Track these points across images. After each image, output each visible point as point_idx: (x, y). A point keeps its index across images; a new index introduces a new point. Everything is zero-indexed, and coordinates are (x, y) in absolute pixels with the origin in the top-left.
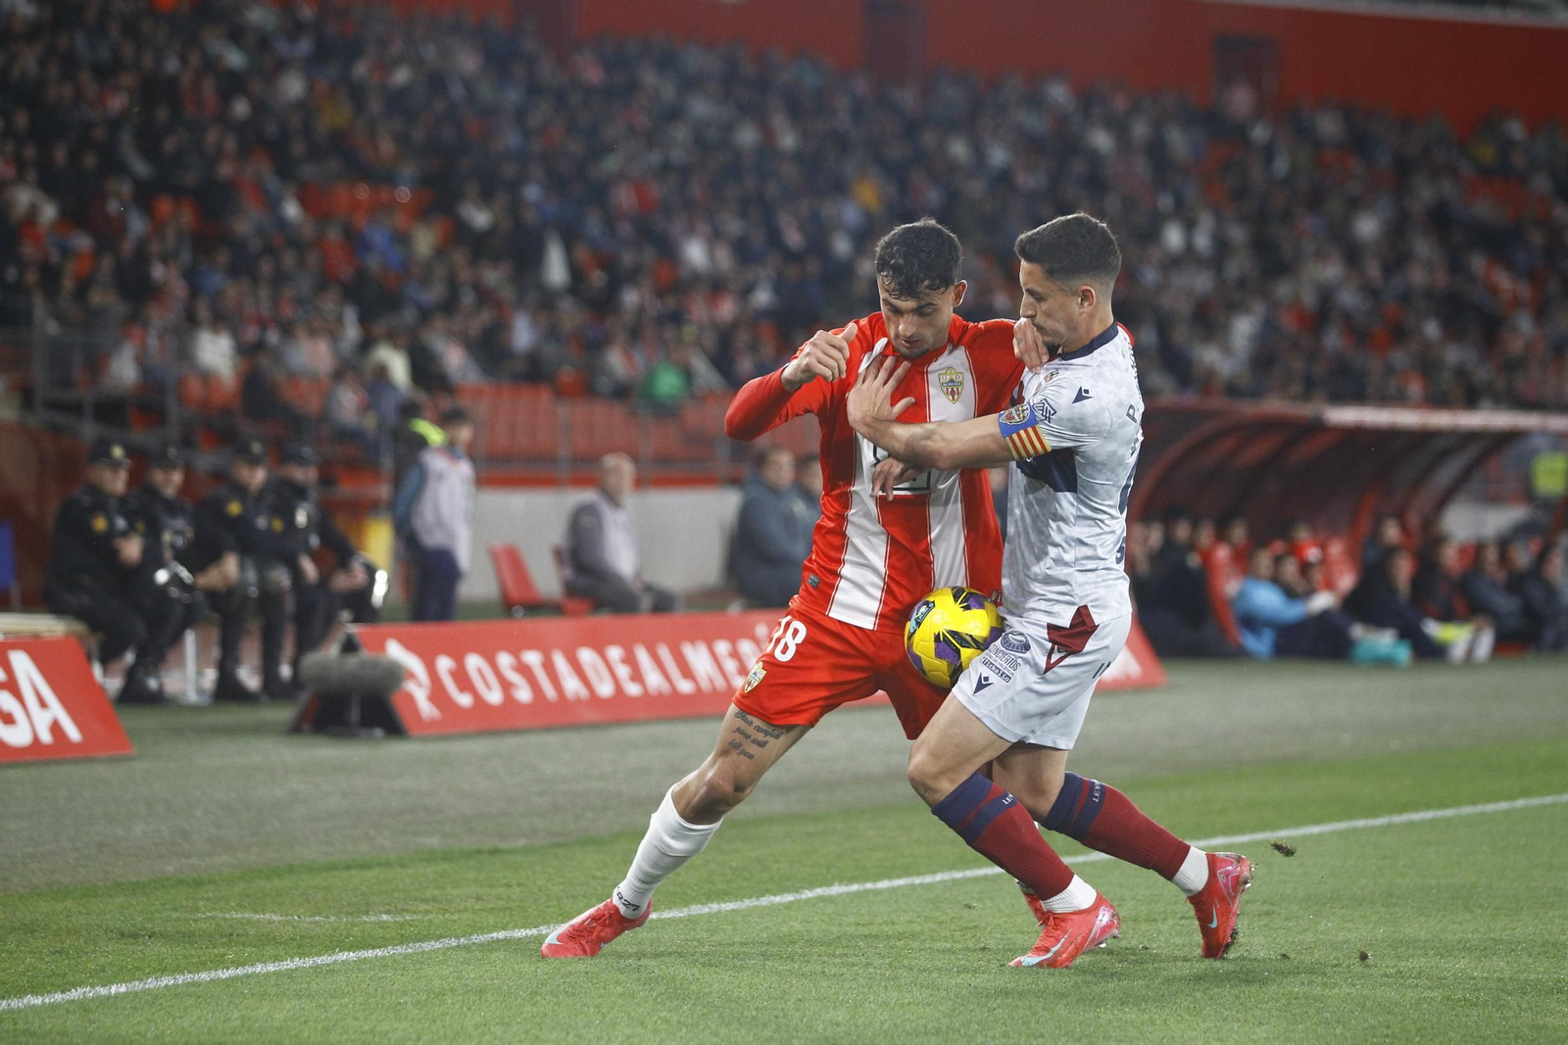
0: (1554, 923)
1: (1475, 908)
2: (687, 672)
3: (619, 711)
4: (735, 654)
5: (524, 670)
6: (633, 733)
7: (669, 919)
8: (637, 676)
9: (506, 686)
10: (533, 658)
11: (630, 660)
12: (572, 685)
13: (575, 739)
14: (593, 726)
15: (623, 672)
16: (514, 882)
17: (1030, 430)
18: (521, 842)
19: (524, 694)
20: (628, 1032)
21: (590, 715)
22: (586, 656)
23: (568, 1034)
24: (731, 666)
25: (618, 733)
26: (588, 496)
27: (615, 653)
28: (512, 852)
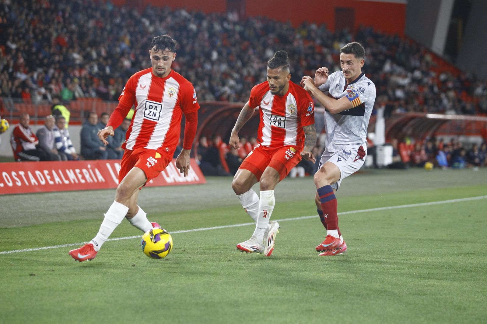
0: (307, 252)
1: (285, 247)
2: (67, 178)
3: (47, 189)
4: (81, 173)
5: (19, 177)
6: (51, 195)
7: (54, 248)
8: (52, 179)
9: (14, 181)
10: (22, 173)
11: (51, 174)
12: (33, 181)
13: (33, 197)
14: (39, 193)
15: (48, 177)
16: (10, 237)
17: (357, 98)
18: (14, 226)
19: (19, 184)
20: (37, 280)
21: (38, 190)
22: (38, 173)
23: (19, 281)
24: (80, 176)
25: (46, 195)
26: (41, 127)
27: (46, 172)
28: (10, 229)
